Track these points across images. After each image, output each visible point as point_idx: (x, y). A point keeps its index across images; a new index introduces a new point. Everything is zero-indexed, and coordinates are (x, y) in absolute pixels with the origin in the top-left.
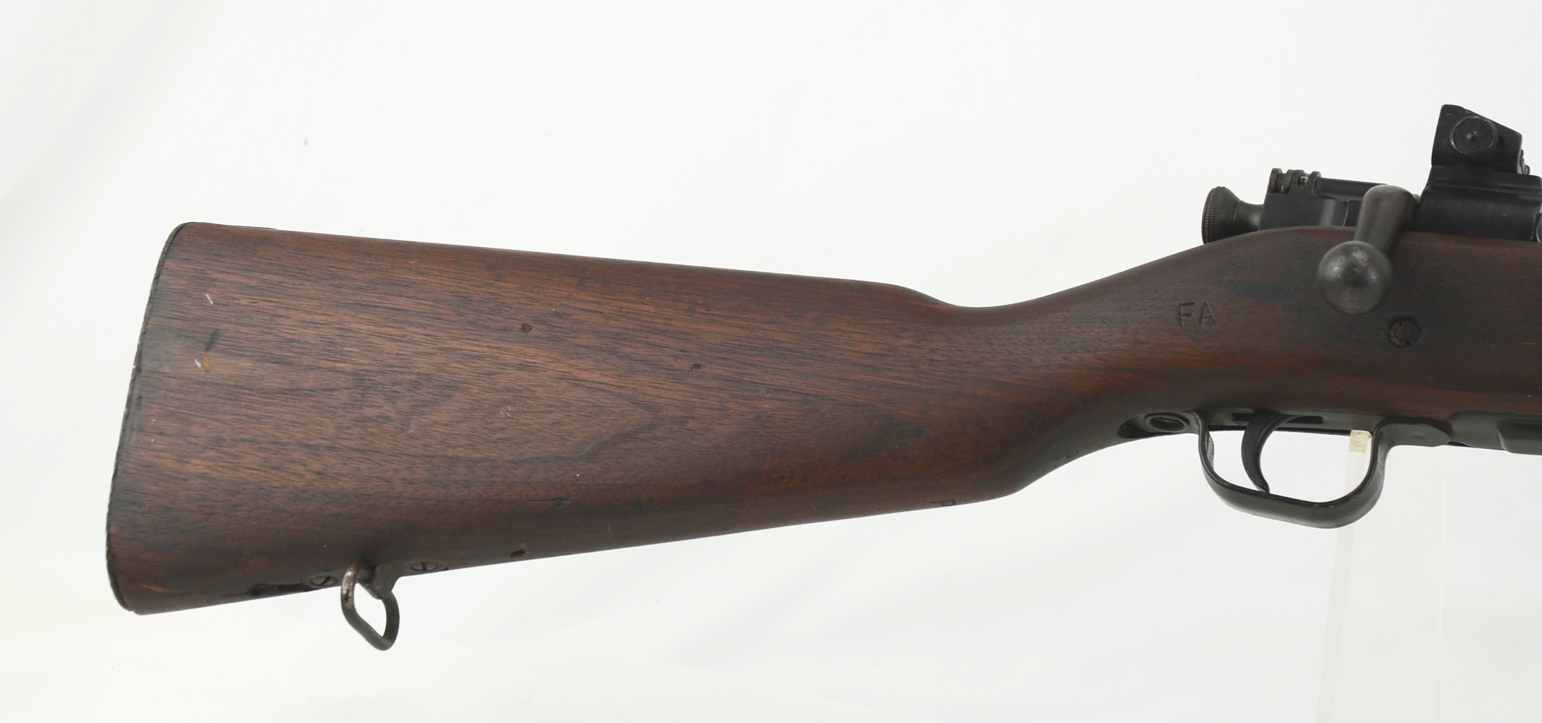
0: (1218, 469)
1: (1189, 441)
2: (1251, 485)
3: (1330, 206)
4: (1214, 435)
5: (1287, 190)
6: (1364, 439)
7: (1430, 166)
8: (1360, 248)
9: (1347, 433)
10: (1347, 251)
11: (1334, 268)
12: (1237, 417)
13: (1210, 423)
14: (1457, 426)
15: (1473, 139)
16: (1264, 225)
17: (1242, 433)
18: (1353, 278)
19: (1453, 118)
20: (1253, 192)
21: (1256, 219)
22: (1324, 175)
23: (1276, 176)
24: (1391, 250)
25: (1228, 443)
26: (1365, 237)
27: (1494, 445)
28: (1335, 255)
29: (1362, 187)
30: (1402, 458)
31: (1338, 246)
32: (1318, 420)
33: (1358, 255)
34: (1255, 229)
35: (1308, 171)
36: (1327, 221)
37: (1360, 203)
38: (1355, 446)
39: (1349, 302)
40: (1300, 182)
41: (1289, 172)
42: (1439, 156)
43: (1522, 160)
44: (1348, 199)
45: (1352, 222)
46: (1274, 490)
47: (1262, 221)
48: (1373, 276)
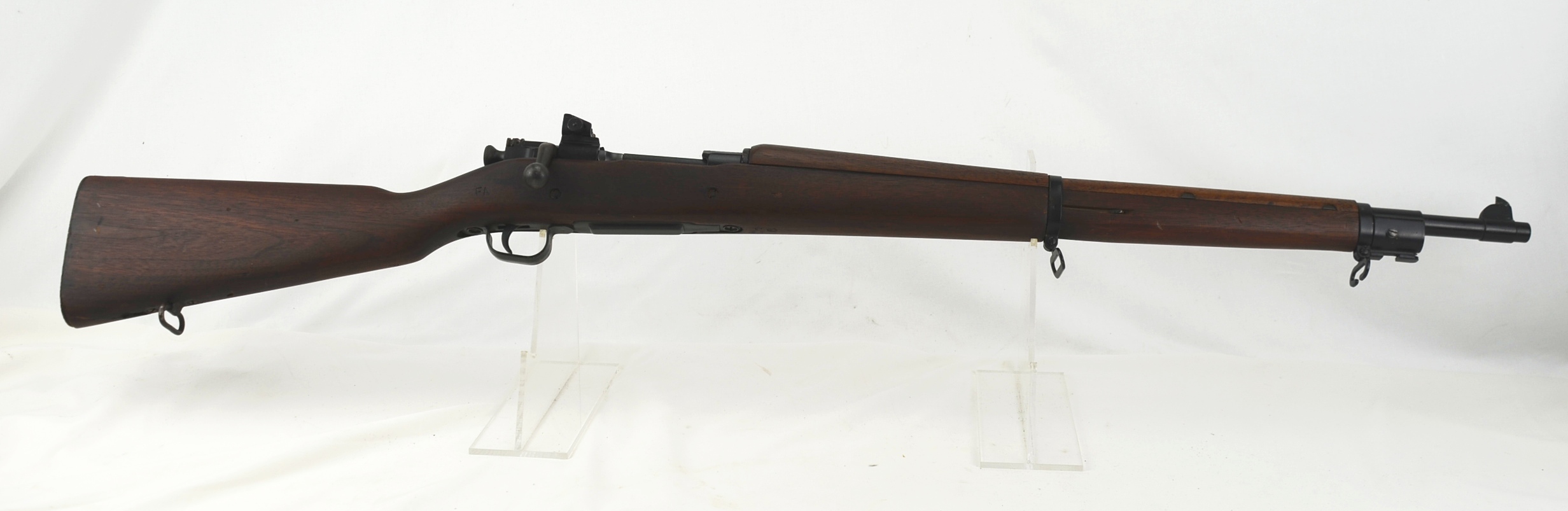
0: (494, 247)
1: (483, 237)
2: (505, 252)
3: (528, 151)
4: (492, 234)
5: (513, 145)
6: (544, 232)
7: (561, 135)
8: (538, 165)
9: (538, 231)
10: (533, 166)
11: (529, 173)
12: (500, 228)
13: (489, 231)
14: (576, 226)
15: (575, 125)
16: (506, 158)
17: (501, 233)
18: (536, 176)
19: (568, 118)
20: (501, 147)
21: (503, 156)
22: (526, 140)
23: (509, 140)
24: (549, 165)
25: (497, 237)
26: (540, 161)
27: (588, 232)
28: (529, 168)
29: (538, 144)
30: (558, 239)
31: (530, 165)
32: (528, 227)
33: (537, 168)
34: (502, 160)
35: (520, 139)
36: (527, 156)
37: (537, 149)
38: (541, 235)
39: (535, 184)
40: (518, 143)
41: (514, 139)
42: (565, 132)
43: (592, 132)
44: (534, 148)
45: (535, 156)
46: (514, 253)
47: (505, 157)
48: (543, 175)
